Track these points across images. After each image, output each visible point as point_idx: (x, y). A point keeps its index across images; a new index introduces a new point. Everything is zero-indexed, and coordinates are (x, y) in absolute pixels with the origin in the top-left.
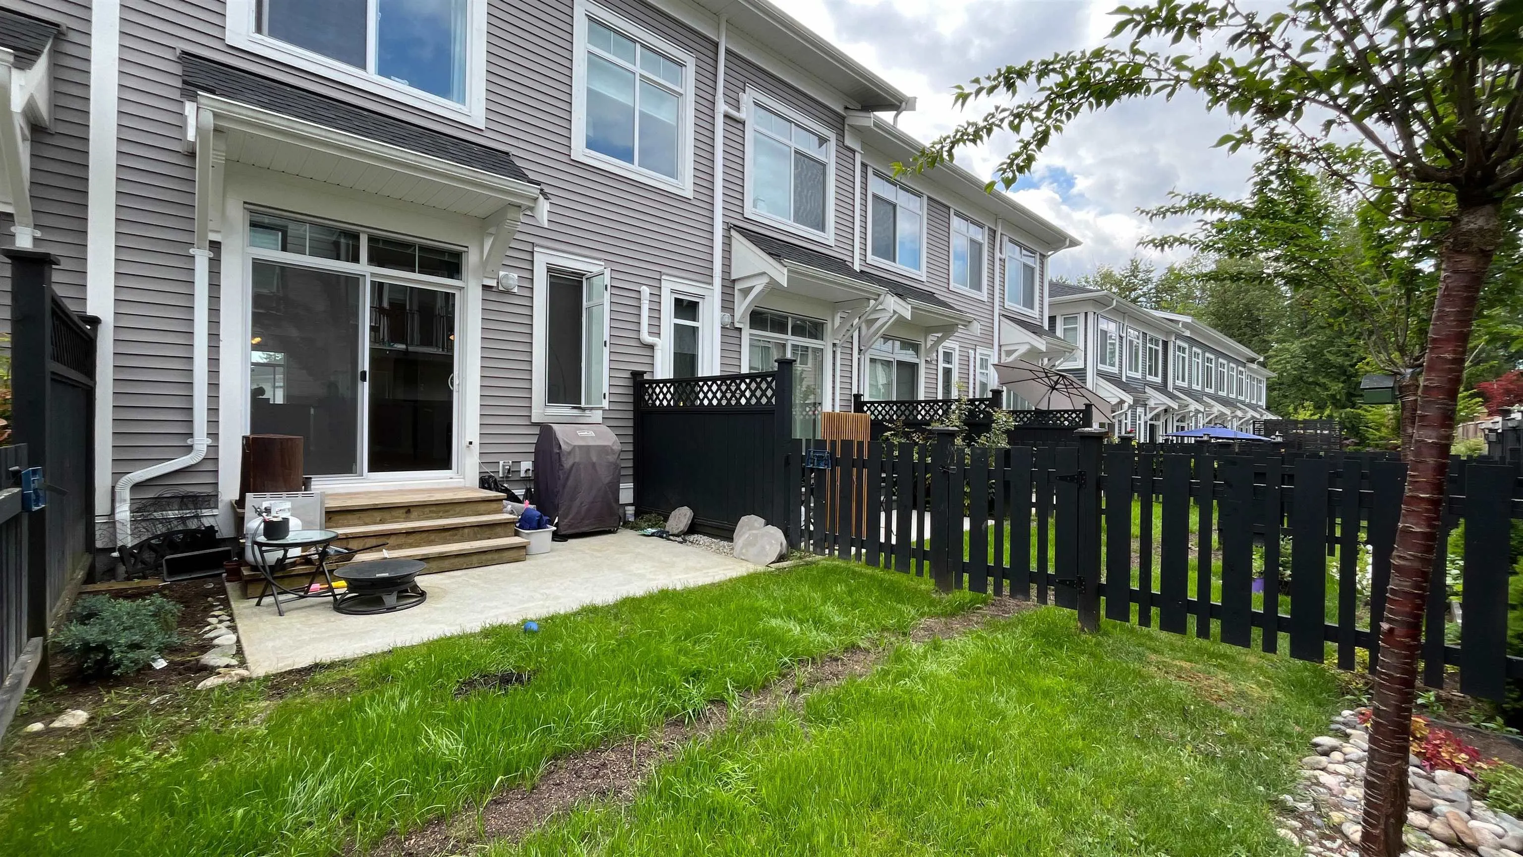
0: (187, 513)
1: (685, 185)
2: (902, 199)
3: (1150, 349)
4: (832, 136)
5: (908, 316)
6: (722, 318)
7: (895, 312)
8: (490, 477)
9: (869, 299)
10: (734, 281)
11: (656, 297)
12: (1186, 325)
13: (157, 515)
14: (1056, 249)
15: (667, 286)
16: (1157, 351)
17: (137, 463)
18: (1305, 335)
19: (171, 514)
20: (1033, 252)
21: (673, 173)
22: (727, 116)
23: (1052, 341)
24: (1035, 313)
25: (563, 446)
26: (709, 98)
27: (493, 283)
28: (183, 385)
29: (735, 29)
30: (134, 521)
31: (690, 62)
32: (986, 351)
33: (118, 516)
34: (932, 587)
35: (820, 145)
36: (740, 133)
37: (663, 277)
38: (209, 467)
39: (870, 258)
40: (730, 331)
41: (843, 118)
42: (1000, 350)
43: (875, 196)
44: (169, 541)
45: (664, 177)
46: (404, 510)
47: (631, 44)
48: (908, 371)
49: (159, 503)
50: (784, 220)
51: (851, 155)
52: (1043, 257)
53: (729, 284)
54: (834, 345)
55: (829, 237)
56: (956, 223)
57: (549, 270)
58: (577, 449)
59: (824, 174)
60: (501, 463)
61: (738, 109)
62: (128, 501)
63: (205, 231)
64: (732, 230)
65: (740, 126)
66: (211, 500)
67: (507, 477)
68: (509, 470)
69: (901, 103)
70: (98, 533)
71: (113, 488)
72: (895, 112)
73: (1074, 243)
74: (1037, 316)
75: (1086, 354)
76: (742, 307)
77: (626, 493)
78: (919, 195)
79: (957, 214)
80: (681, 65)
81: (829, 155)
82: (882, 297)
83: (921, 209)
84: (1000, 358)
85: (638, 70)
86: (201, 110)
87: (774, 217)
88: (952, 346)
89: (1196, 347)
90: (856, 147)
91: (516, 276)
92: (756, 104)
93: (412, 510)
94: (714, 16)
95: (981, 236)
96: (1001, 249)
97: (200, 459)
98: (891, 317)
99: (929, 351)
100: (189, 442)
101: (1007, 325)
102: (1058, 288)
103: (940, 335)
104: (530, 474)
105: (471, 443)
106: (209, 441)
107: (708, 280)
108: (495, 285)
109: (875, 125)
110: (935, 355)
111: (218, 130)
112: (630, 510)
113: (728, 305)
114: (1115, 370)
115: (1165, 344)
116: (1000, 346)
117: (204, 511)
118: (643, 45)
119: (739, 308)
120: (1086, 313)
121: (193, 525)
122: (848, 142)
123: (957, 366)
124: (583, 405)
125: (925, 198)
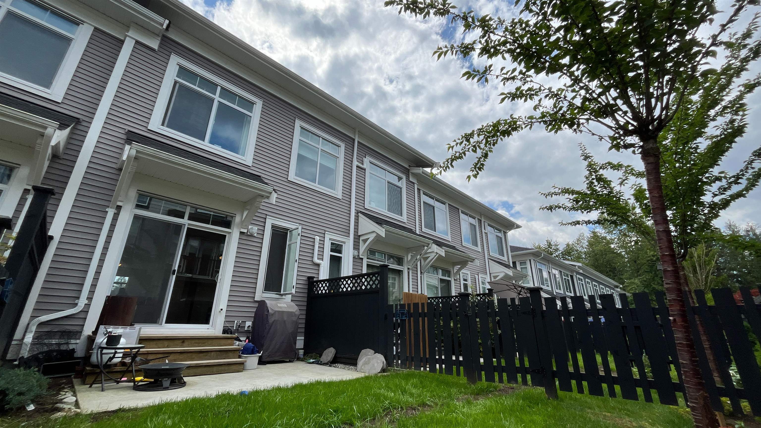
0: (63, 341)
1: (338, 193)
2: (437, 204)
3: (565, 279)
4: (404, 177)
5: (443, 255)
6: (354, 253)
7: (437, 253)
8: (229, 329)
9: (424, 246)
10: (360, 236)
11: (322, 242)
12: (579, 267)
13: (46, 341)
14: (510, 230)
15: (327, 237)
16: (568, 280)
17: (46, 311)
18: (640, 275)
19: (54, 341)
20: (500, 231)
21: (333, 187)
22: (358, 167)
23: (514, 271)
24: (505, 258)
25: (270, 311)
26: (350, 159)
27: (245, 231)
28: (83, 272)
29: (361, 134)
30: (33, 344)
31: (343, 145)
32: (484, 276)
33: (26, 340)
34: (466, 382)
35: (399, 181)
36: (364, 174)
37: (326, 232)
38: (82, 316)
39: (424, 229)
40: (357, 260)
41: (409, 170)
42: (490, 276)
43: (424, 202)
44: (48, 355)
45: (329, 189)
46: (181, 341)
47: (318, 138)
48: (446, 284)
49: (50, 335)
50: (384, 211)
51: (413, 185)
52: (505, 233)
53: (357, 237)
54: (408, 268)
55: (404, 218)
56: (462, 216)
57: (273, 226)
58: (277, 313)
59: (401, 192)
60: (236, 321)
61: (363, 164)
62: (34, 332)
63: (117, 200)
64: (359, 213)
65: (364, 171)
66: (77, 334)
67: (238, 330)
68: (239, 325)
69: (433, 164)
70: (11, 349)
71: (28, 324)
72: (430, 168)
73: (518, 227)
74: (506, 260)
75: (533, 279)
76: (363, 247)
77: (300, 342)
78: (444, 203)
79: (463, 212)
80: (339, 146)
81: (403, 184)
82: (430, 245)
83: (446, 209)
84: (491, 280)
85: (320, 147)
86: (132, 149)
87: (379, 209)
88: (466, 272)
89: (588, 279)
90: (415, 181)
91: (257, 228)
92: (370, 163)
93: (185, 341)
94: (354, 129)
95: (474, 222)
96: (485, 228)
97: (79, 311)
98: (435, 256)
99: (455, 274)
100: (76, 302)
101: (492, 263)
102: (514, 249)
103: (459, 266)
104: (250, 328)
105: (222, 310)
106: (87, 302)
107: (347, 235)
108: (246, 232)
109: (423, 172)
110: (458, 276)
111: (136, 158)
112: (301, 352)
113: (356, 247)
114: (550, 289)
115: (572, 277)
116: (490, 274)
117: (72, 340)
118: (323, 138)
119: (362, 248)
120: (530, 260)
121: (64, 348)
122: (411, 179)
123: (470, 283)
124: (282, 292)
125: (447, 204)
